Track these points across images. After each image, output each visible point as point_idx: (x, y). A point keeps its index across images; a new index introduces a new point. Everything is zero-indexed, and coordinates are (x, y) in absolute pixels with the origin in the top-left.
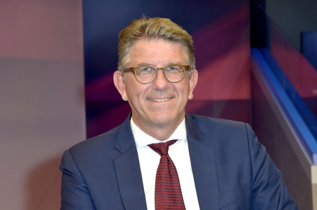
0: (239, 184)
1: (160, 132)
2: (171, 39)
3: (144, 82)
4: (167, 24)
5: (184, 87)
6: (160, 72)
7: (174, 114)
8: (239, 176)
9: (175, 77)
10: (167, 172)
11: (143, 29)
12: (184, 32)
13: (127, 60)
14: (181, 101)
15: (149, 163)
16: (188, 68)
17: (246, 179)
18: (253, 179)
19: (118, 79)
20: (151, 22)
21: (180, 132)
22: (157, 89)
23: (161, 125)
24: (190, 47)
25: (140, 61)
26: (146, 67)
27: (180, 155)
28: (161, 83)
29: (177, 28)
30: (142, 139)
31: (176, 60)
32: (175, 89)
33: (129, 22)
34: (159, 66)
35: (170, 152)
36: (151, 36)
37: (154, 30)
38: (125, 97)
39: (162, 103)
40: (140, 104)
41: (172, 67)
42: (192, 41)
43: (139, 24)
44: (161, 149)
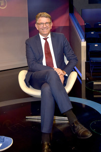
3: (41, 26)
4: (46, 14)
5: (50, 27)
8: (61, 44)
9: (48, 25)
10: (47, 44)
11: (40, 15)
13: (38, 22)
14: (49, 29)
15: (43, 42)
16: (50, 23)
17: (62, 45)
18: (64, 45)
19: (36, 26)
21: (49, 36)
22: (44, 28)
23: (45, 35)
25: (40, 22)
26: (42, 23)
27: (49, 40)
28: (45, 26)
29: (47, 15)
30: (42, 37)
31: (48, 21)
32: (48, 27)
33: (38, 14)
34: (44, 23)
36: (42, 17)
38: (38, 29)
39: (45, 30)
40: (41, 30)
41: (47, 23)
43: (40, 14)
44: (45, 39)
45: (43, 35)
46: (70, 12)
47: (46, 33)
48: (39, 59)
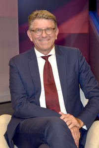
0: (74, 71)
1: (45, 52)
2: (47, 18)
3: (38, 34)
4: (46, 13)
5: (53, 36)
6: (44, 31)
7: (50, 46)
8: (74, 68)
9: (49, 33)
10: (48, 66)
11: (37, 15)
12: (52, 15)
13: (32, 27)
14: (52, 40)
15: (41, 63)
16: (54, 29)
17: (77, 69)
18: (79, 69)
19: (29, 34)
20: (39, 12)
22: (43, 37)
23: (45, 50)
24: (54, 20)
25: (36, 27)
26: (39, 30)
27: (53, 61)
28: (44, 35)
29: (49, 14)
30: (39, 55)
31: (50, 26)
32: (50, 37)
34: (43, 29)
35: (49, 59)
36: (40, 18)
37: (41, 15)
38: (31, 40)
40: (37, 42)
41: (48, 29)
42: (55, 18)
43: (36, 13)
44: (45, 58)
45: (40, 50)
46: (89, 10)
47: (46, 47)
48: (34, 95)
